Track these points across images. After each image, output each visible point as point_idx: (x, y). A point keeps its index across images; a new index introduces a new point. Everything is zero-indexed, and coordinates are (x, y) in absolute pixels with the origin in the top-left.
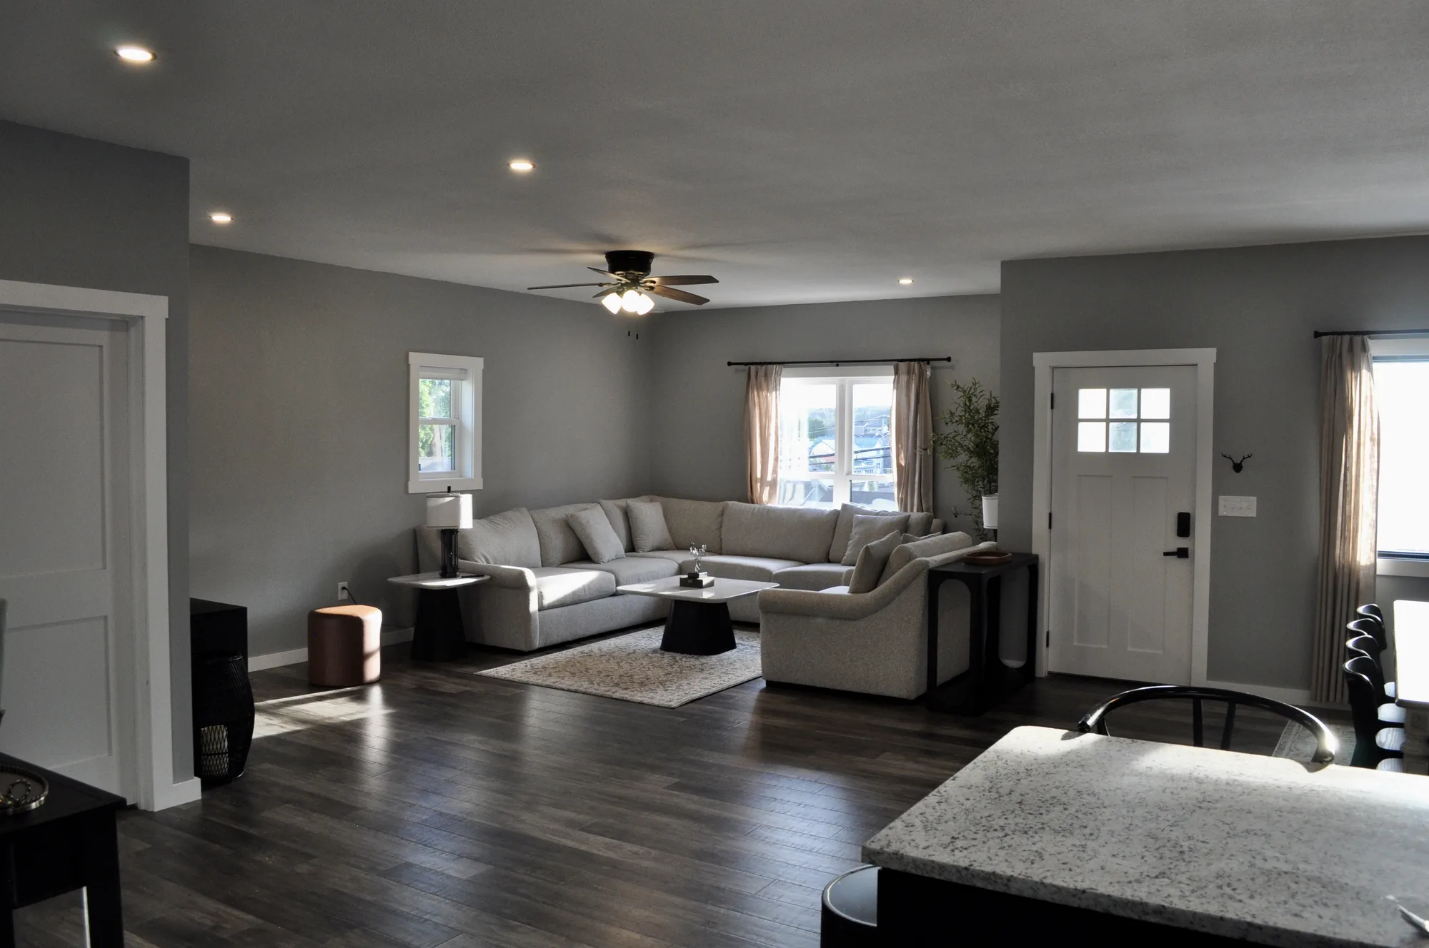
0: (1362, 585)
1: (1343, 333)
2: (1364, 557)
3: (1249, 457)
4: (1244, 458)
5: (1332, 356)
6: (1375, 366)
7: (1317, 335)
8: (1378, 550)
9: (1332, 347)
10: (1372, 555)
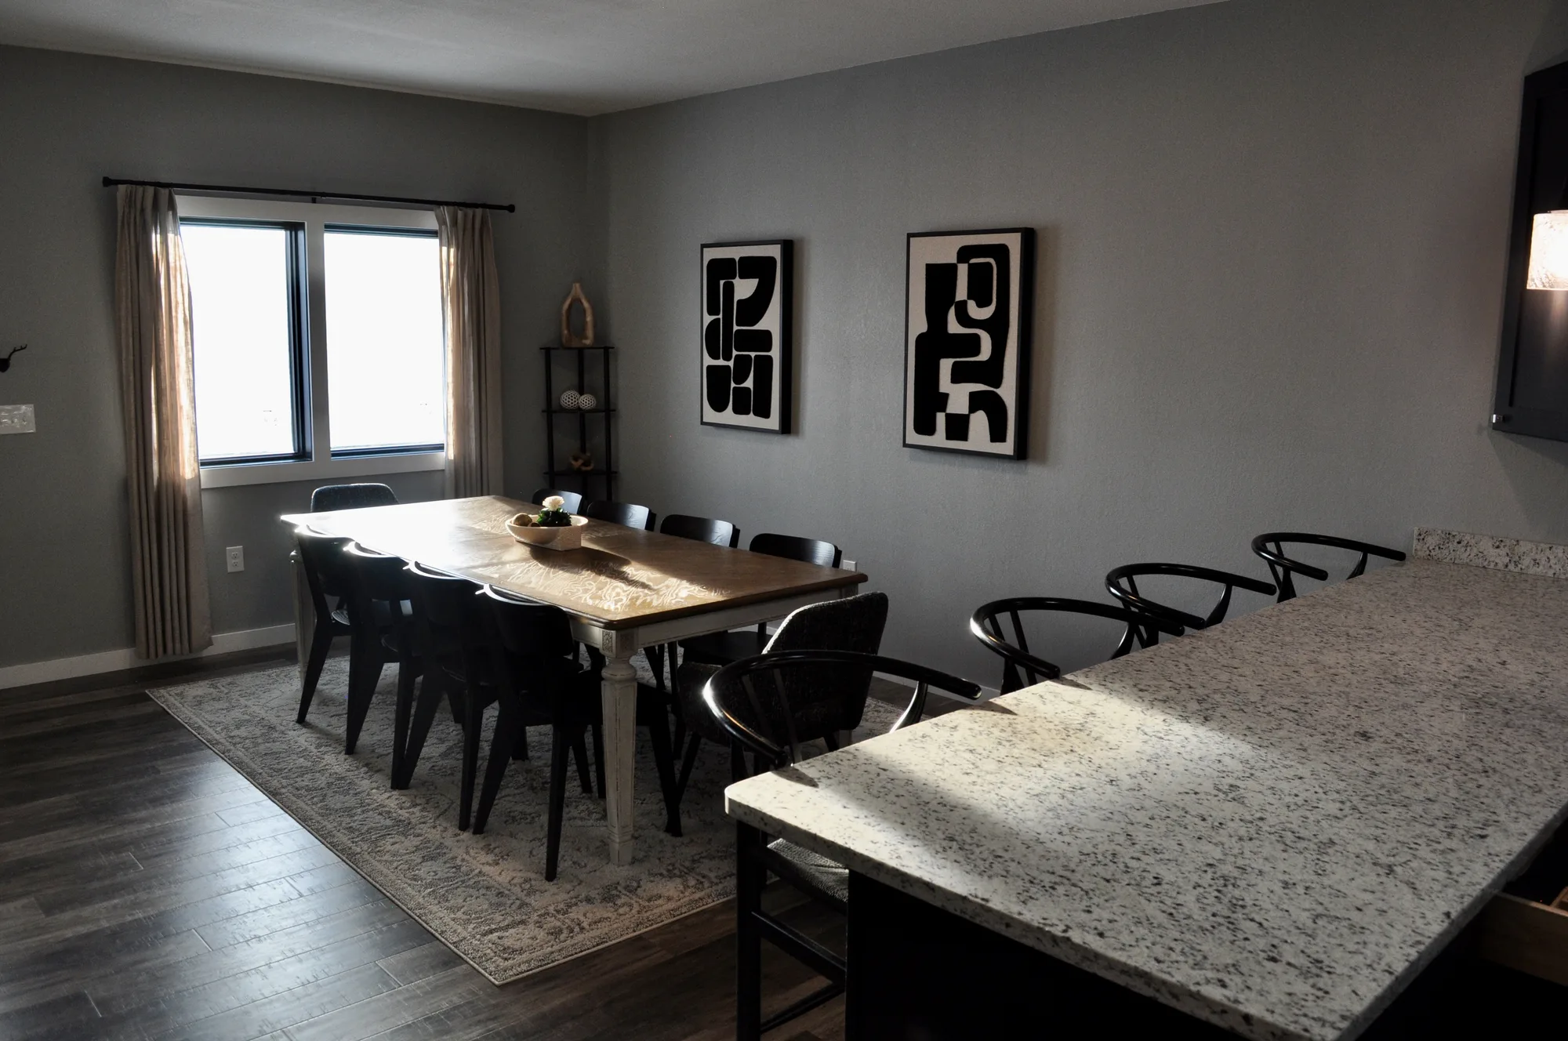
0: (189, 503)
1: (143, 183)
2: (187, 470)
3: (22, 349)
4: (15, 351)
5: (130, 212)
6: (184, 229)
7: (108, 182)
8: (200, 458)
9: (130, 200)
10: (196, 465)
